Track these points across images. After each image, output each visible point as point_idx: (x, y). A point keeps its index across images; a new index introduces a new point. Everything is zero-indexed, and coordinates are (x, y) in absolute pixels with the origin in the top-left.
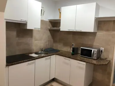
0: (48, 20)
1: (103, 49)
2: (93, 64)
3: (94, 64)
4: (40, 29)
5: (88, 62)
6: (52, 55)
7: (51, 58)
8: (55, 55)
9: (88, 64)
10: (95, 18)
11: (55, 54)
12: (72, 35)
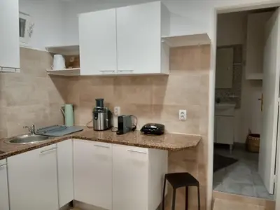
0: (46, 48)
1: (185, 111)
2: (165, 149)
3: (168, 149)
4: (18, 71)
5: (153, 147)
6: (59, 141)
7: (56, 148)
8: (70, 140)
9: (154, 149)
10: (162, 39)
11: (70, 138)
12: (111, 87)
